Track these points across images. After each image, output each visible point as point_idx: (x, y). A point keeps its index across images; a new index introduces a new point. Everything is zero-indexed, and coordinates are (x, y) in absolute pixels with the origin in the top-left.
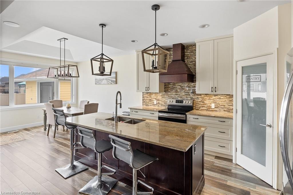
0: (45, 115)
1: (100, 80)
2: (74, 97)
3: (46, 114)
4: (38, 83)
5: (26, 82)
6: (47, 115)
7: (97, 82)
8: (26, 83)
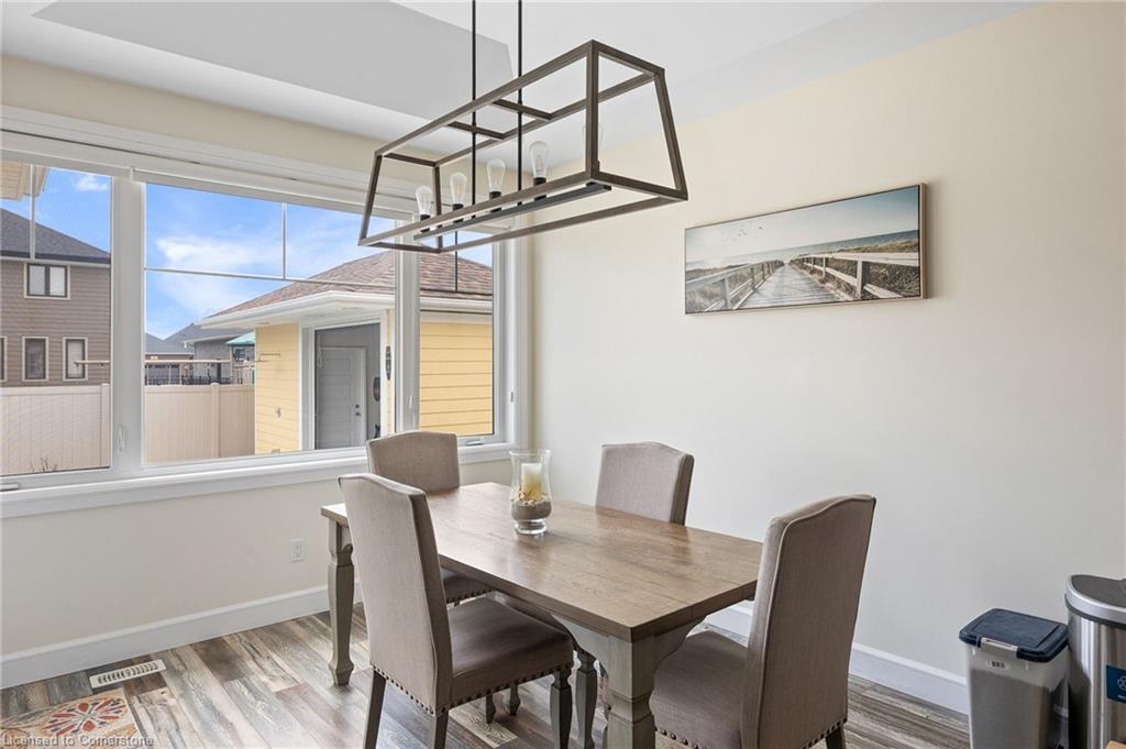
0: (344, 556)
1: (736, 279)
2: (511, 408)
3: (350, 549)
4: (306, 331)
5: (259, 332)
6: (354, 558)
7: (703, 294)
8: (257, 335)
